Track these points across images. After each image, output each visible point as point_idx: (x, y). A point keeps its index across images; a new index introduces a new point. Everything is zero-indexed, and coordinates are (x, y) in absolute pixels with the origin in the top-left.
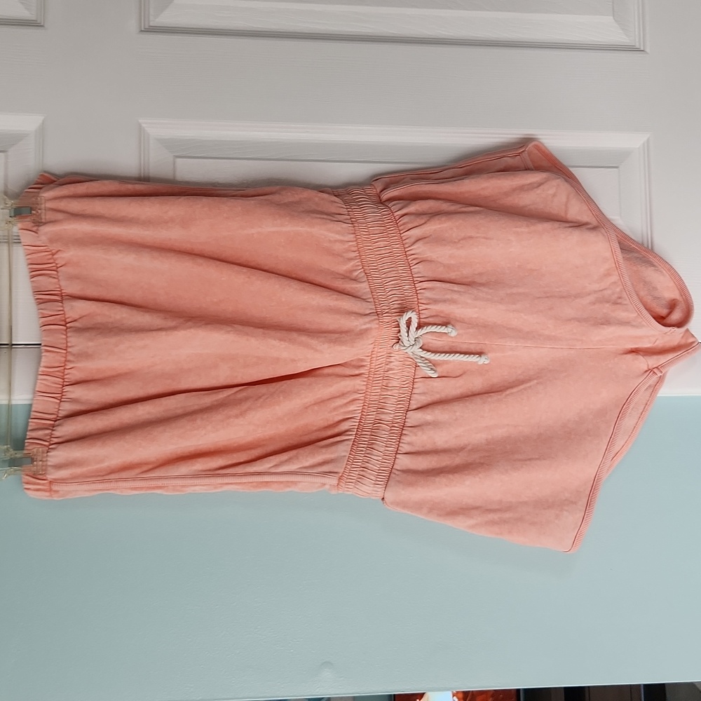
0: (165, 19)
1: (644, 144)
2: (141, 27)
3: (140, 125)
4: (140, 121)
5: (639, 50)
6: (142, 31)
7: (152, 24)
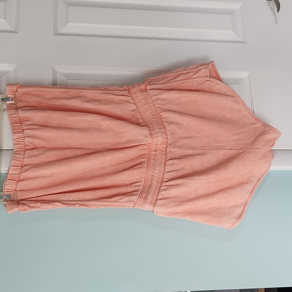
0: (63, 31)
1: (248, 76)
2: (54, 33)
3: (54, 68)
4: (54, 66)
5: (244, 43)
6: (55, 35)
7: (59, 32)
